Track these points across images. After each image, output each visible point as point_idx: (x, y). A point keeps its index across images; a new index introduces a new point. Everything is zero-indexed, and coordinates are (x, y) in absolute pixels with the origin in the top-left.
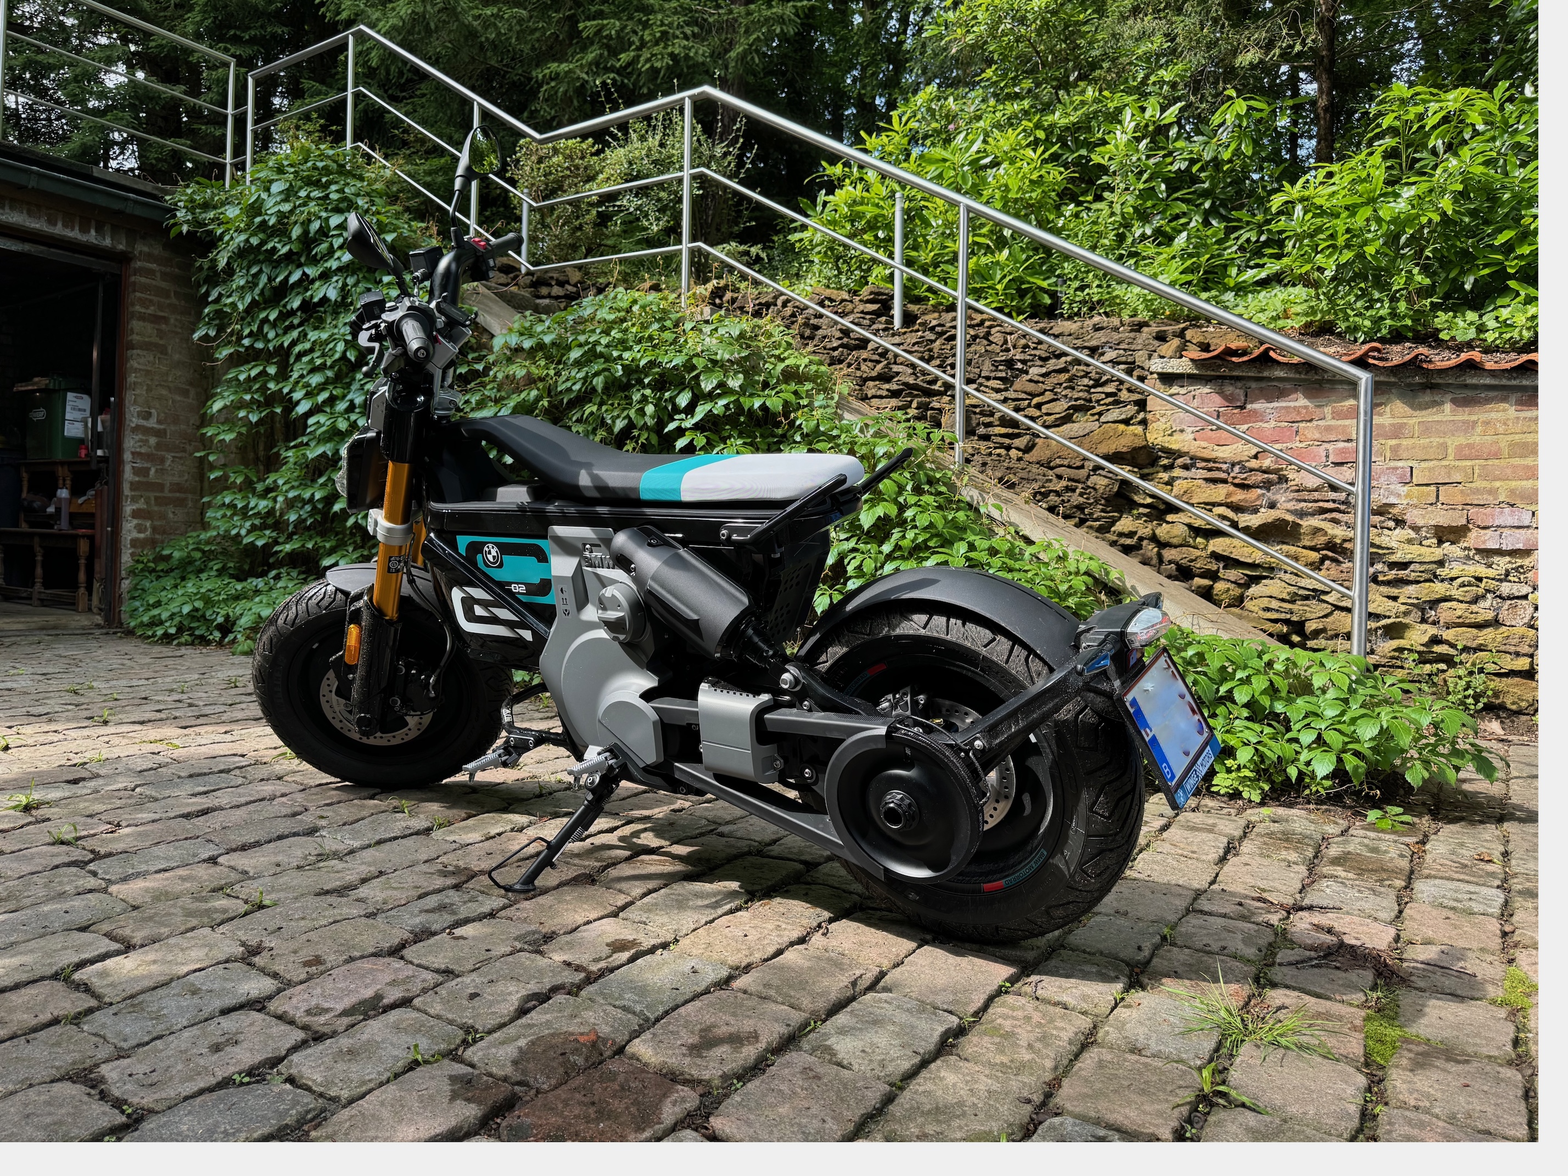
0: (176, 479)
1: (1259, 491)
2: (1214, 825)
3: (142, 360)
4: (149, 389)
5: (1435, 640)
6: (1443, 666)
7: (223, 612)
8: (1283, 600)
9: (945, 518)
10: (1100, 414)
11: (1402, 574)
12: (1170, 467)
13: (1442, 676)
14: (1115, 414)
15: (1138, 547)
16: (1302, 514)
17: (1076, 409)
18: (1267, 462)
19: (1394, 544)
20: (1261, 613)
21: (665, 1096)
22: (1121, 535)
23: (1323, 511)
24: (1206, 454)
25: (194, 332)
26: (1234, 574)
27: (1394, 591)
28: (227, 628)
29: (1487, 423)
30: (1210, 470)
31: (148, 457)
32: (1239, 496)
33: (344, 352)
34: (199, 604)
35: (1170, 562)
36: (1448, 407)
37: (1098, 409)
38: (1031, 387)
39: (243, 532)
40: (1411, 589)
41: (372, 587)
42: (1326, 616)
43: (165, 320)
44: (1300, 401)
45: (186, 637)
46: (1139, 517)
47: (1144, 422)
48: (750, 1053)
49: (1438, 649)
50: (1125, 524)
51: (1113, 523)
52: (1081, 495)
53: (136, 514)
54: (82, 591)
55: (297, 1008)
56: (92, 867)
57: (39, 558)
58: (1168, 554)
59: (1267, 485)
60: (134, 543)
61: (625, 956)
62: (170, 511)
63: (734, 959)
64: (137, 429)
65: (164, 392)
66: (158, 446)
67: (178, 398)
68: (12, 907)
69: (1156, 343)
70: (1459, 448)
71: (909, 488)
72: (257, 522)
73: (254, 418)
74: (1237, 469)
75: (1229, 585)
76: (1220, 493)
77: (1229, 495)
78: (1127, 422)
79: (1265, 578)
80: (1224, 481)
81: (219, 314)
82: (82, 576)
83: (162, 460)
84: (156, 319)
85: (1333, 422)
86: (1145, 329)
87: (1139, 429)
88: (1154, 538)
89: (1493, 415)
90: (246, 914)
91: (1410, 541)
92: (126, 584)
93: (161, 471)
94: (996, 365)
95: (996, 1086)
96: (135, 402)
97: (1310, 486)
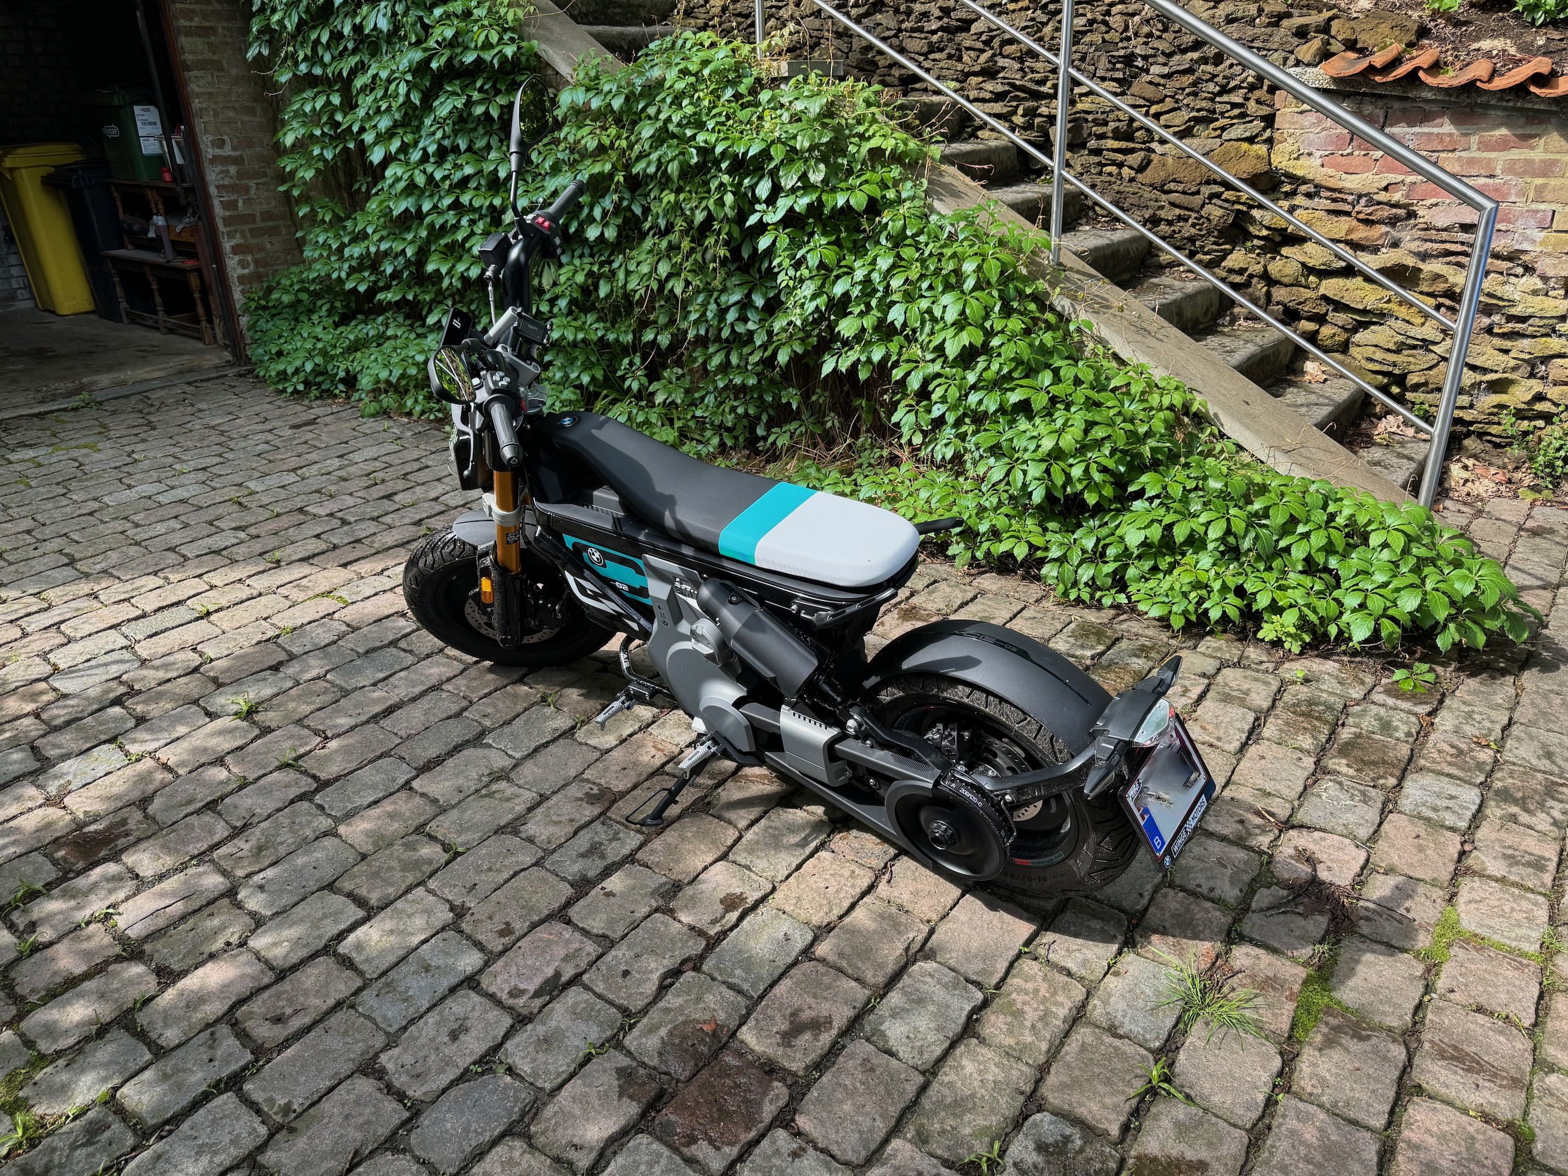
0: (265, 207)
1: (1384, 229)
2: (1247, 693)
3: (201, 82)
4: (216, 114)
5: (1539, 397)
6: (1540, 423)
7: (343, 367)
8: (1388, 350)
9: (1031, 345)
10: (1223, 129)
11: (1519, 326)
12: (1294, 193)
13: (1538, 433)
14: (1239, 131)
15: (1247, 284)
16: (1424, 256)
17: (1197, 120)
18: (1397, 197)
19: (1516, 297)
20: (1363, 363)
21: (764, 1094)
22: (1231, 271)
23: (1449, 253)
24: (1332, 183)
25: (247, 51)
26: (1342, 318)
27: (1507, 344)
28: (351, 381)
30: (1334, 200)
31: (233, 188)
32: (1361, 233)
33: (408, 95)
34: (319, 360)
35: (1278, 303)
37: (1222, 122)
38: (1150, 92)
39: (343, 275)
40: (1525, 343)
41: (495, 546)
42: (1430, 368)
43: (212, 30)
44: (1446, 127)
45: (314, 392)
46: (1252, 250)
47: (1270, 141)
48: (826, 1039)
49: (1539, 407)
50: (1237, 258)
51: (1223, 258)
52: (1194, 225)
53: (236, 250)
54: (204, 324)
55: (502, 990)
56: (318, 799)
57: (155, 287)
58: (1279, 294)
59: (1393, 222)
60: (241, 279)
61: (734, 916)
62: (266, 241)
63: (818, 918)
64: (215, 160)
65: (231, 114)
66: (240, 175)
67: (246, 118)
68: (273, 859)
69: (1295, 41)
71: (997, 309)
72: (354, 263)
73: (329, 155)
74: (1363, 201)
75: (1336, 330)
76: (1342, 226)
77: (1350, 231)
78: (1251, 140)
79: (1375, 323)
80: (1348, 214)
81: (266, 29)
82: (201, 310)
83: (247, 189)
84: (203, 32)
85: (1478, 154)
86: (1285, 23)
87: (1262, 149)
88: (1265, 276)
90: (447, 863)
91: (1535, 293)
92: (244, 321)
93: (248, 202)
94: (1113, 61)
95: (1001, 1077)
96: (206, 132)
97: (1440, 224)
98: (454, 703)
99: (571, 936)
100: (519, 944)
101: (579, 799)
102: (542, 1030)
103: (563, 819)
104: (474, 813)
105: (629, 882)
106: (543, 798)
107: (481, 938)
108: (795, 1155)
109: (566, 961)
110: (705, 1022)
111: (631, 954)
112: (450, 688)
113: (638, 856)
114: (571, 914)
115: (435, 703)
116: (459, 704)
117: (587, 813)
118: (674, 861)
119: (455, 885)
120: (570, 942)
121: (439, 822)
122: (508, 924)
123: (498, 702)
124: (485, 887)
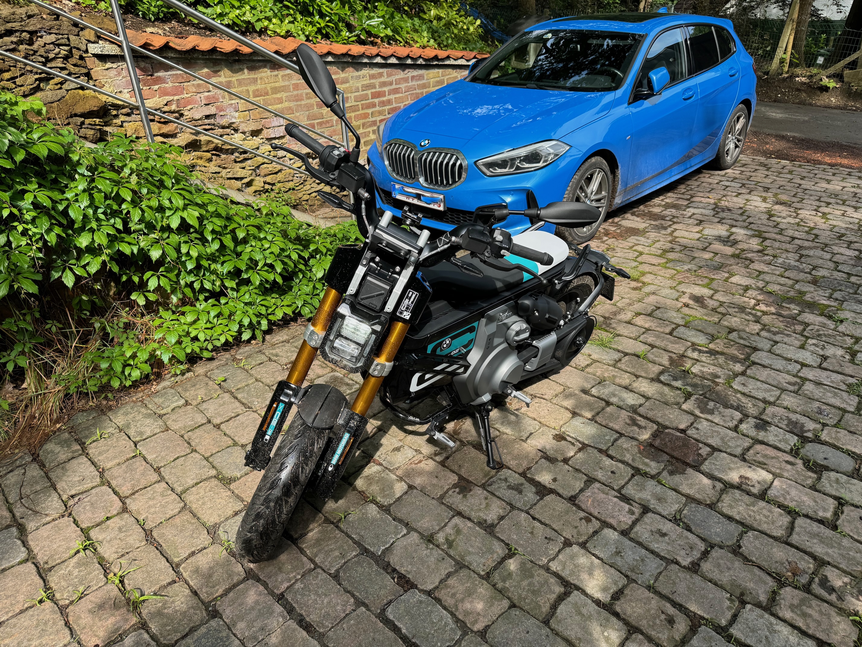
5: (265, 183)
10: (62, 84)
11: (245, 156)
12: (118, 116)
16: (198, 134)
17: (40, 80)
18: (173, 107)
19: (238, 143)
27: (243, 165)
29: (261, 79)
32: (166, 129)
36: (246, 71)
37: (58, 79)
40: (249, 162)
55: (630, 518)
61: (569, 438)
69: (75, 29)
70: (254, 92)
77: (160, 129)
78: (82, 88)
89: (263, 74)
91: (244, 140)
97: (197, 117)
98: (317, 577)
99: (588, 493)
100: (596, 514)
101: (465, 496)
102: (653, 501)
103: (484, 503)
104: (472, 546)
105: (544, 473)
106: (459, 514)
107: (591, 531)
108: (697, 429)
109: (607, 494)
110: (639, 448)
111: (600, 471)
112: (286, 585)
113: (521, 470)
114: (569, 495)
115: (310, 591)
116: (318, 573)
117: (480, 492)
118: (527, 457)
119: (546, 548)
120: (593, 493)
121: (478, 565)
122: (581, 519)
123: (326, 549)
124: (549, 533)
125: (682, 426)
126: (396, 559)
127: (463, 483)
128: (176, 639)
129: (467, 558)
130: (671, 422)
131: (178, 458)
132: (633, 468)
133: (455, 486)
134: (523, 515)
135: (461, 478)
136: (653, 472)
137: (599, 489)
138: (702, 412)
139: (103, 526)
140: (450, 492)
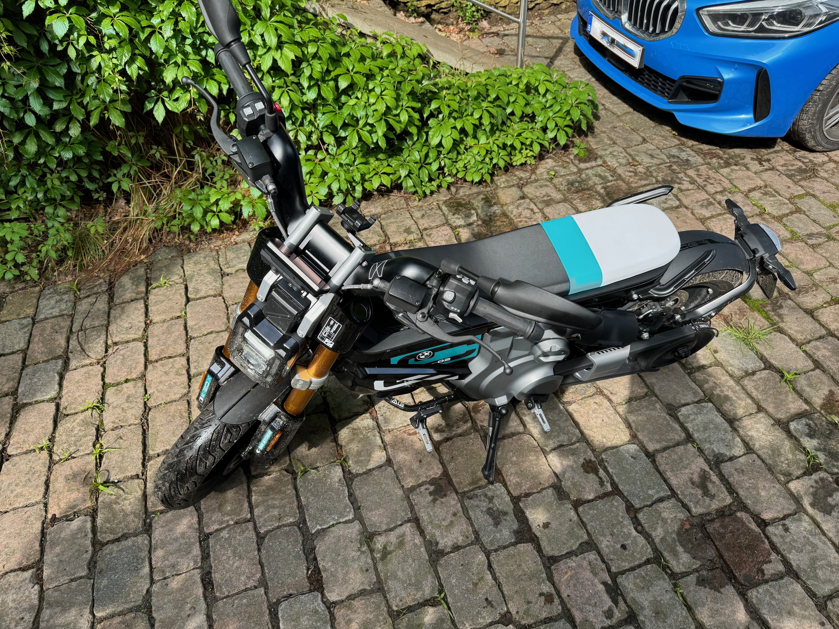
21: (743, 523)
48: (715, 478)
61: (602, 473)
95: (763, 426)
98: (244, 532)
99: (572, 562)
100: (564, 596)
101: (434, 501)
102: (647, 612)
103: (450, 518)
104: (403, 570)
105: (540, 510)
106: (416, 521)
107: (544, 615)
108: (787, 530)
109: (595, 574)
110: (682, 525)
111: (609, 538)
112: (216, 527)
113: (515, 493)
114: (551, 554)
115: (230, 545)
116: (247, 528)
117: (453, 502)
118: (535, 477)
119: (479, 613)
120: (580, 566)
121: (395, 597)
122: (541, 594)
123: (270, 503)
124: (494, 595)
125: (767, 516)
126: (323, 548)
127: (443, 483)
128: (108, 539)
129: (390, 583)
130: (757, 501)
131: (211, 333)
132: (655, 550)
133: (433, 482)
134: (481, 557)
135: (446, 474)
136: (678, 568)
137: (590, 563)
138: (812, 505)
139: (119, 388)
140: (423, 488)
